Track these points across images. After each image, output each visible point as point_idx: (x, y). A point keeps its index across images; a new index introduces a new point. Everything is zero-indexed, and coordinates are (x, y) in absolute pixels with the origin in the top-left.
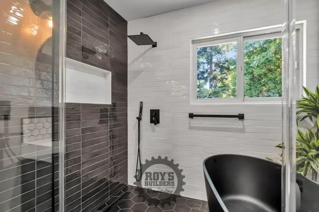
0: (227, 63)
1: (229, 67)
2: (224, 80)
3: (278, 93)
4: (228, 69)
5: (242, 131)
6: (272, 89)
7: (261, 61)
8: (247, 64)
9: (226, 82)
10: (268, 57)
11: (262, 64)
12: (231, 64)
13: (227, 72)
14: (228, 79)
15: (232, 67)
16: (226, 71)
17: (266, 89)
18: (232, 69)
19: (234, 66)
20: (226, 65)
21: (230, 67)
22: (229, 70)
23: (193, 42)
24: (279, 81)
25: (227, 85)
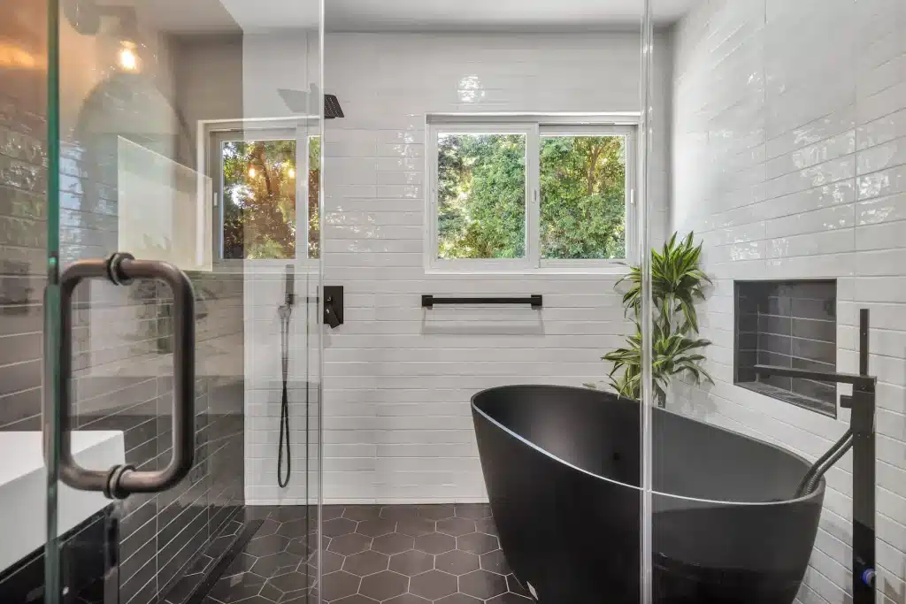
0: (455, 147)
1: (461, 161)
2: (448, 197)
3: (582, 241)
4: (458, 165)
5: (538, 332)
6: (569, 230)
7: (544, 152)
8: (509, 156)
9: (454, 204)
10: (560, 144)
11: (546, 160)
12: (468, 151)
13: (454, 175)
14: (459, 197)
15: (469, 161)
16: (452, 172)
17: (553, 230)
18: (468, 168)
19: (474, 159)
20: (451, 154)
21: (464, 160)
22: (460, 169)
23: (431, 119)
24: (584, 211)
25: (456, 214)
